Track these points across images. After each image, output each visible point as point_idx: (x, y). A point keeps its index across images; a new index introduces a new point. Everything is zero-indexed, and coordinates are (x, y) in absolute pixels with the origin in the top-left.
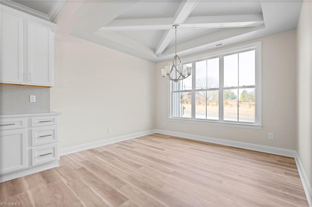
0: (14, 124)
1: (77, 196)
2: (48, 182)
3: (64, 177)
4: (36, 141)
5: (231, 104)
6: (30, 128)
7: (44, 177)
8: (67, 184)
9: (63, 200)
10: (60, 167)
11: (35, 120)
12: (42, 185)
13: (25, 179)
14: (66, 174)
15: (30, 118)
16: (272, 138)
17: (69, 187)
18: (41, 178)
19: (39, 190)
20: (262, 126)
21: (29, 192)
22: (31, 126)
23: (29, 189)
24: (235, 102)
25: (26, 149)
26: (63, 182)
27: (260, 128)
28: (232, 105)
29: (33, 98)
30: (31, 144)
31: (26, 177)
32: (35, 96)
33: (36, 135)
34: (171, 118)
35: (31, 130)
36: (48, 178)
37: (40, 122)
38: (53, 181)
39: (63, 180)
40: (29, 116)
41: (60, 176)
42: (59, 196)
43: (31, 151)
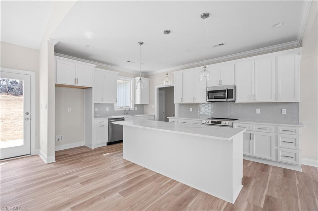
0: (266, 129)
1: (298, 195)
2: (285, 176)
3: (299, 180)
4: (281, 144)
6: (277, 134)
7: (284, 172)
8: (298, 185)
9: (287, 190)
10: (302, 173)
11: (280, 129)
12: (280, 176)
13: (273, 167)
14: (302, 179)
15: (277, 126)
17: (297, 187)
18: (282, 172)
19: (276, 177)
21: (270, 174)
22: (277, 133)
23: (271, 173)
25: (274, 148)
26: (295, 182)
29: (284, 111)
30: (277, 145)
31: (274, 167)
32: (286, 110)
33: (280, 140)
35: (277, 135)
36: (286, 174)
37: (283, 130)
38: (288, 178)
39: (297, 181)
40: (276, 125)
41: (297, 178)
42: (286, 187)
43: (277, 150)
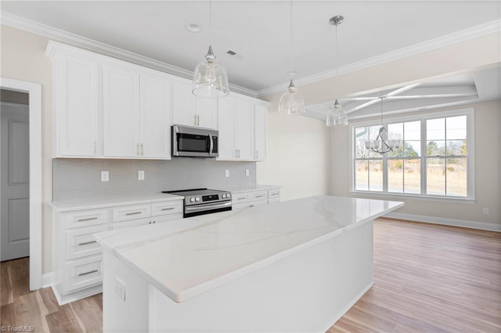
5: (409, 168)
6: (268, 200)
16: (488, 214)
20: (475, 201)
24: (416, 164)
27: (473, 203)
28: (411, 170)
34: (353, 191)
37: (272, 194)
40: (268, 189)
